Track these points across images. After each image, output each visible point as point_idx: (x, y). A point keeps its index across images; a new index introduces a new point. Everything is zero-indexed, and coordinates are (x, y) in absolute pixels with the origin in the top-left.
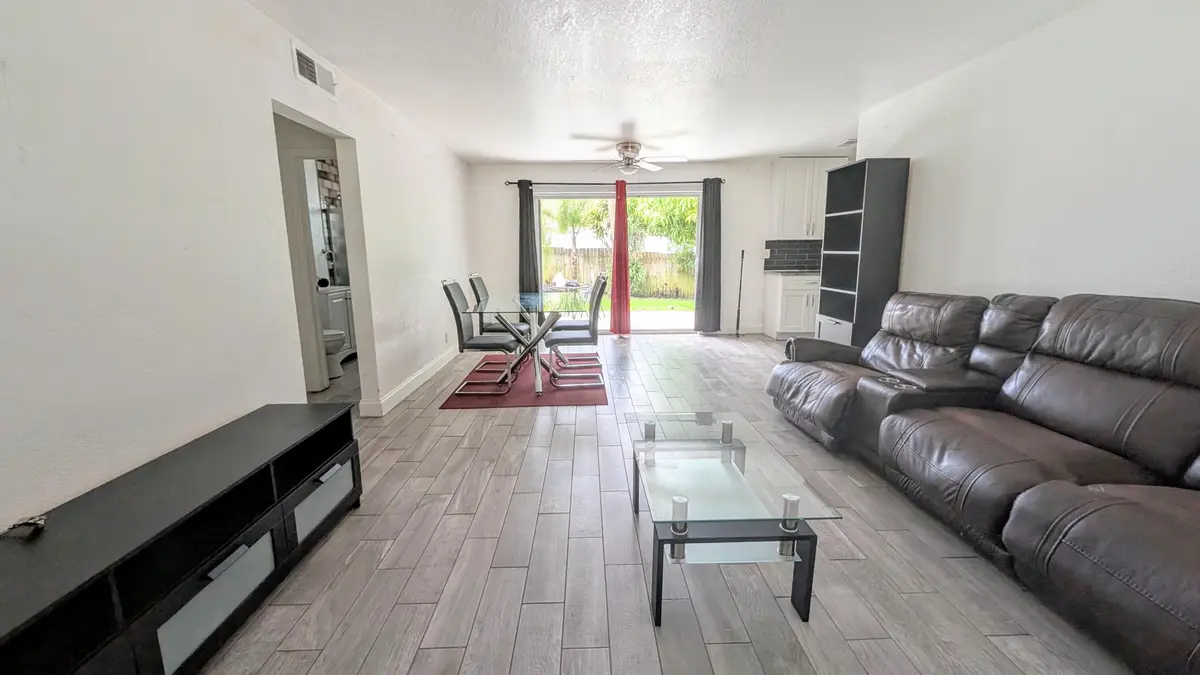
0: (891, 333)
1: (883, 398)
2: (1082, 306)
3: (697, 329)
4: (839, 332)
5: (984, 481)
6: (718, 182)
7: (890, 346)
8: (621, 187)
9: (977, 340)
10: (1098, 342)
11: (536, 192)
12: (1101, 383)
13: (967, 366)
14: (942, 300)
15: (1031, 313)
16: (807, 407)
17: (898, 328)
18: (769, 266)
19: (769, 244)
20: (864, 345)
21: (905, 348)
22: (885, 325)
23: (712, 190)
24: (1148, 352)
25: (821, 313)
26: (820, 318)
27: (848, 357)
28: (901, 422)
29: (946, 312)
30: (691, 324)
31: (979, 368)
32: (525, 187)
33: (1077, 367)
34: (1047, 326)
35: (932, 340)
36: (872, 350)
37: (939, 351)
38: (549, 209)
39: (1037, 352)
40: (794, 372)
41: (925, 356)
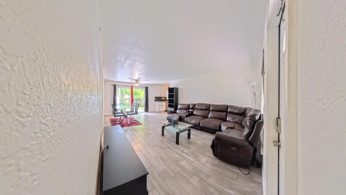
0: (179, 109)
1: (184, 116)
2: (198, 104)
3: (145, 111)
4: (172, 109)
5: (197, 122)
6: (148, 87)
7: (180, 110)
8: (132, 87)
9: (189, 109)
10: (200, 108)
11: (117, 87)
12: (202, 111)
13: (189, 112)
14: (185, 105)
15: (194, 105)
16: (175, 119)
17: (180, 108)
18: (155, 101)
19: (155, 97)
20: (176, 111)
21: (182, 110)
22: (178, 108)
23: (147, 89)
24: (204, 108)
25: (169, 107)
26: (168, 108)
27: (175, 112)
28: (187, 118)
29: (186, 106)
30: (144, 111)
31: (191, 112)
32: (115, 86)
33: (199, 110)
34: (196, 107)
35: (185, 109)
36: (178, 111)
37: (186, 110)
38: (119, 90)
39: (196, 109)
40: (170, 115)
41: (185, 111)
